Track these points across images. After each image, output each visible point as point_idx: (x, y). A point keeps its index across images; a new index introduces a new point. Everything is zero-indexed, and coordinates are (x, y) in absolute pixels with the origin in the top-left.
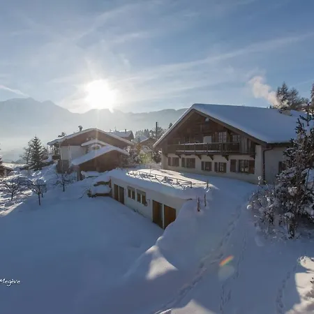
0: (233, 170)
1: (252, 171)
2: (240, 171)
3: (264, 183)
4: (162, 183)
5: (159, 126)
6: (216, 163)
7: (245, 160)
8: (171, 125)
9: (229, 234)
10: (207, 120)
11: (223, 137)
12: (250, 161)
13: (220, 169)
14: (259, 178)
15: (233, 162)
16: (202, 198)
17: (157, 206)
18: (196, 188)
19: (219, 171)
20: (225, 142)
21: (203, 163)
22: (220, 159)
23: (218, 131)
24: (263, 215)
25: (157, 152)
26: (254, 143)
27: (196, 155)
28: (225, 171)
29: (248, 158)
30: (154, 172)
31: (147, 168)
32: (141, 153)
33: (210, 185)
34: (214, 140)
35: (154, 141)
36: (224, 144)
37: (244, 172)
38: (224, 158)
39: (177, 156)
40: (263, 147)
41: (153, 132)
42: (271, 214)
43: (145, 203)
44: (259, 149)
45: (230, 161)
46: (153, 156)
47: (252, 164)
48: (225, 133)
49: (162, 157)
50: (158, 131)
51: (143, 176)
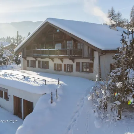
0: (77, 70)
1: (91, 71)
2: (83, 71)
3: (100, 80)
4: (22, 81)
5: (19, 34)
6: (65, 65)
7: (86, 63)
8: (29, 33)
9: (75, 120)
10: (58, 31)
11: (70, 44)
12: (90, 63)
13: (69, 69)
14: (97, 76)
15: (78, 64)
16: (54, 92)
17: (17, 100)
18: (49, 85)
19: (68, 71)
20: (72, 48)
21: (55, 64)
22: (68, 62)
23: (67, 40)
24: (99, 103)
25: (18, 56)
26: (93, 49)
27: (50, 58)
28: (72, 71)
29: (88, 61)
30: (14, 72)
31: (9, 69)
32: (3, 56)
33: (61, 82)
34: (63, 47)
35: (15, 46)
36: (71, 50)
37: (86, 72)
38: (71, 61)
39: (34, 59)
40: (99, 52)
41: (14, 39)
42: (106, 103)
43: (7, 98)
44: (96, 54)
45: (75, 63)
46: (14, 59)
47: (91, 65)
48: (72, 42)
49: (22, 59)
50: (18, 38)
51: (5, 75)
